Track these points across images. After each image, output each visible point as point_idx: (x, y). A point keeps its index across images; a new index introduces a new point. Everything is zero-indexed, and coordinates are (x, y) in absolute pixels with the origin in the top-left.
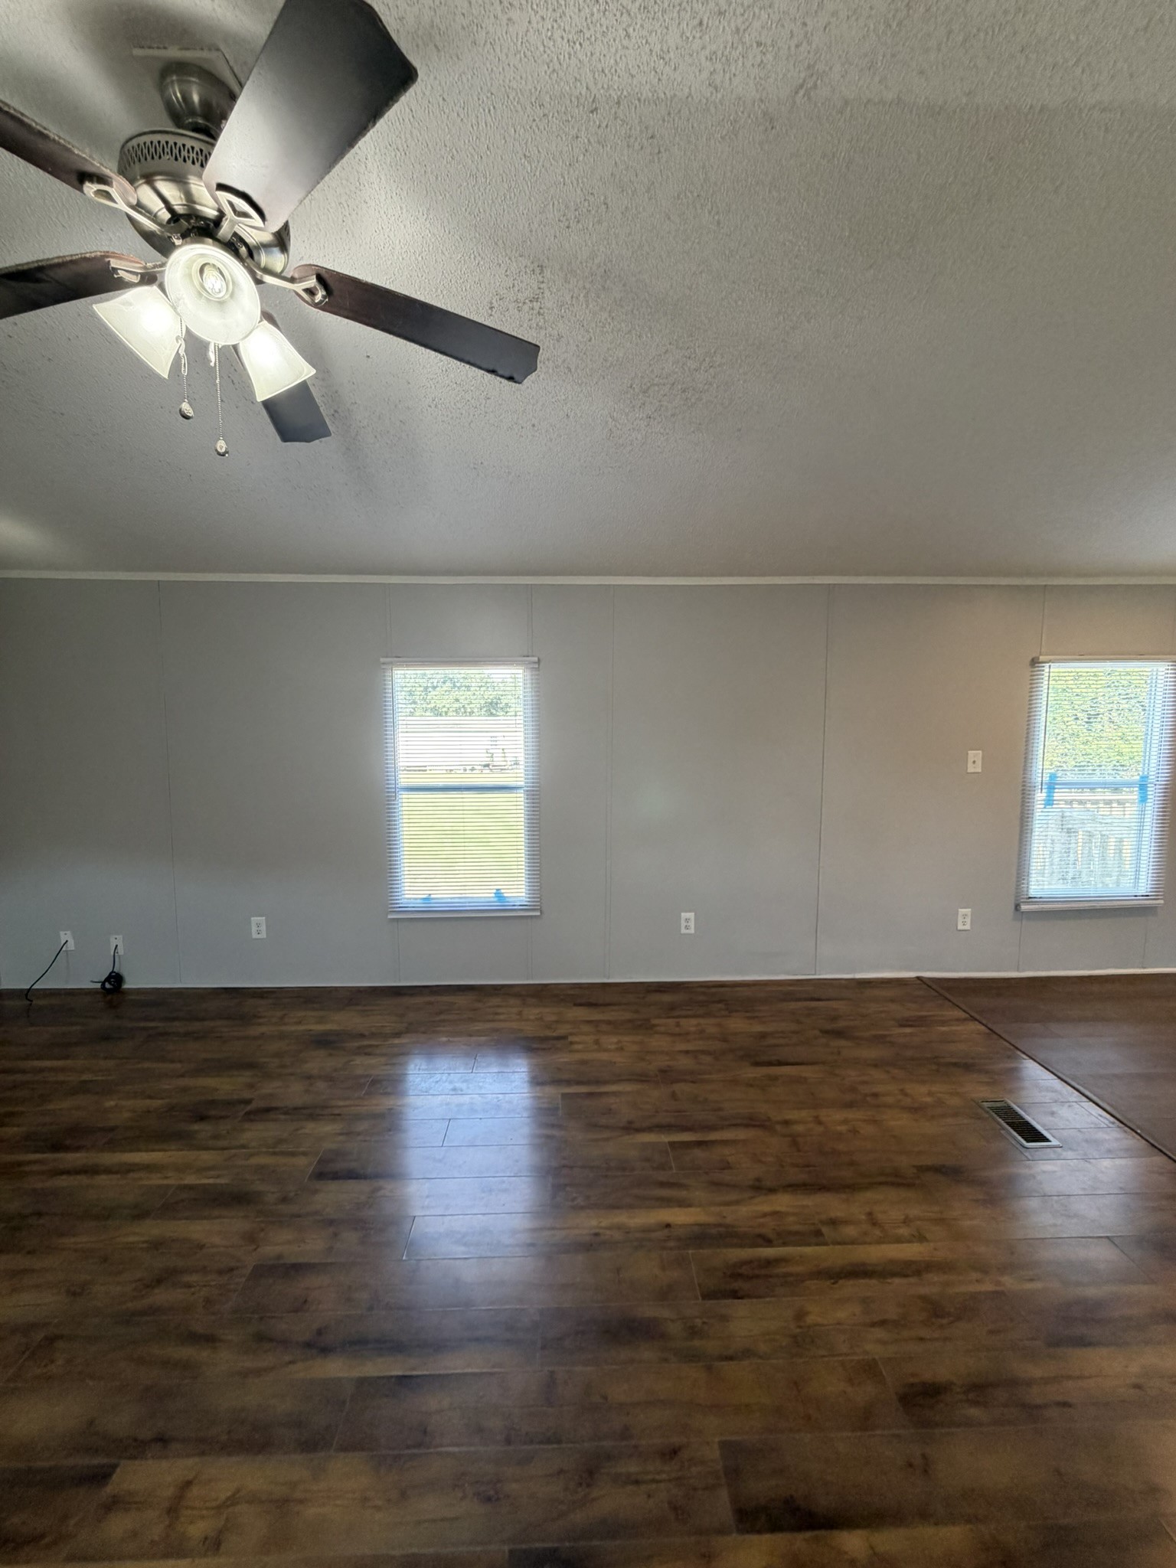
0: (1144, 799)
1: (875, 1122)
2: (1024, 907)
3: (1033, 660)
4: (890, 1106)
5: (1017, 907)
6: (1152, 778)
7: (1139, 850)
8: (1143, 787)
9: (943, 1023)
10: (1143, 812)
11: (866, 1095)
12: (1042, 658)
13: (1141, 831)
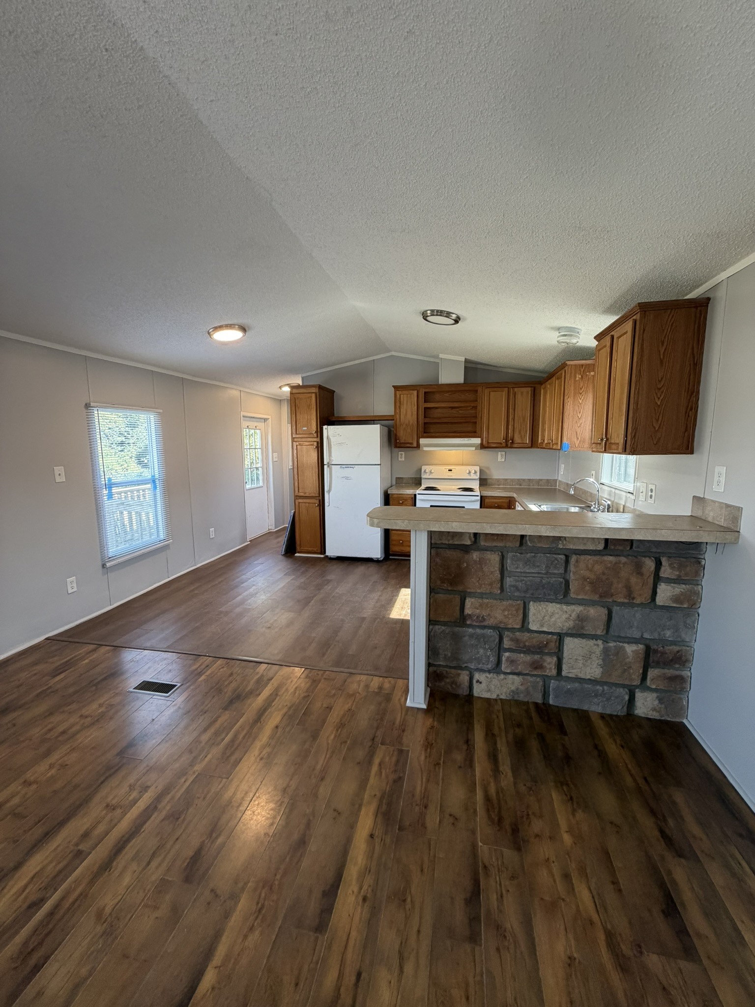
0: (155, 488)
1: (73, 750)
2: (108, 565)
3: (86, 404)
4: (78, 732)
5: (104, 566)
6: (157, 476)
7: (156, 516)
8: (154, 481)
9: (82, 659)
10: (155, 495)
11: (57, 737)
12: (92, 404)
13: (156, 506)
